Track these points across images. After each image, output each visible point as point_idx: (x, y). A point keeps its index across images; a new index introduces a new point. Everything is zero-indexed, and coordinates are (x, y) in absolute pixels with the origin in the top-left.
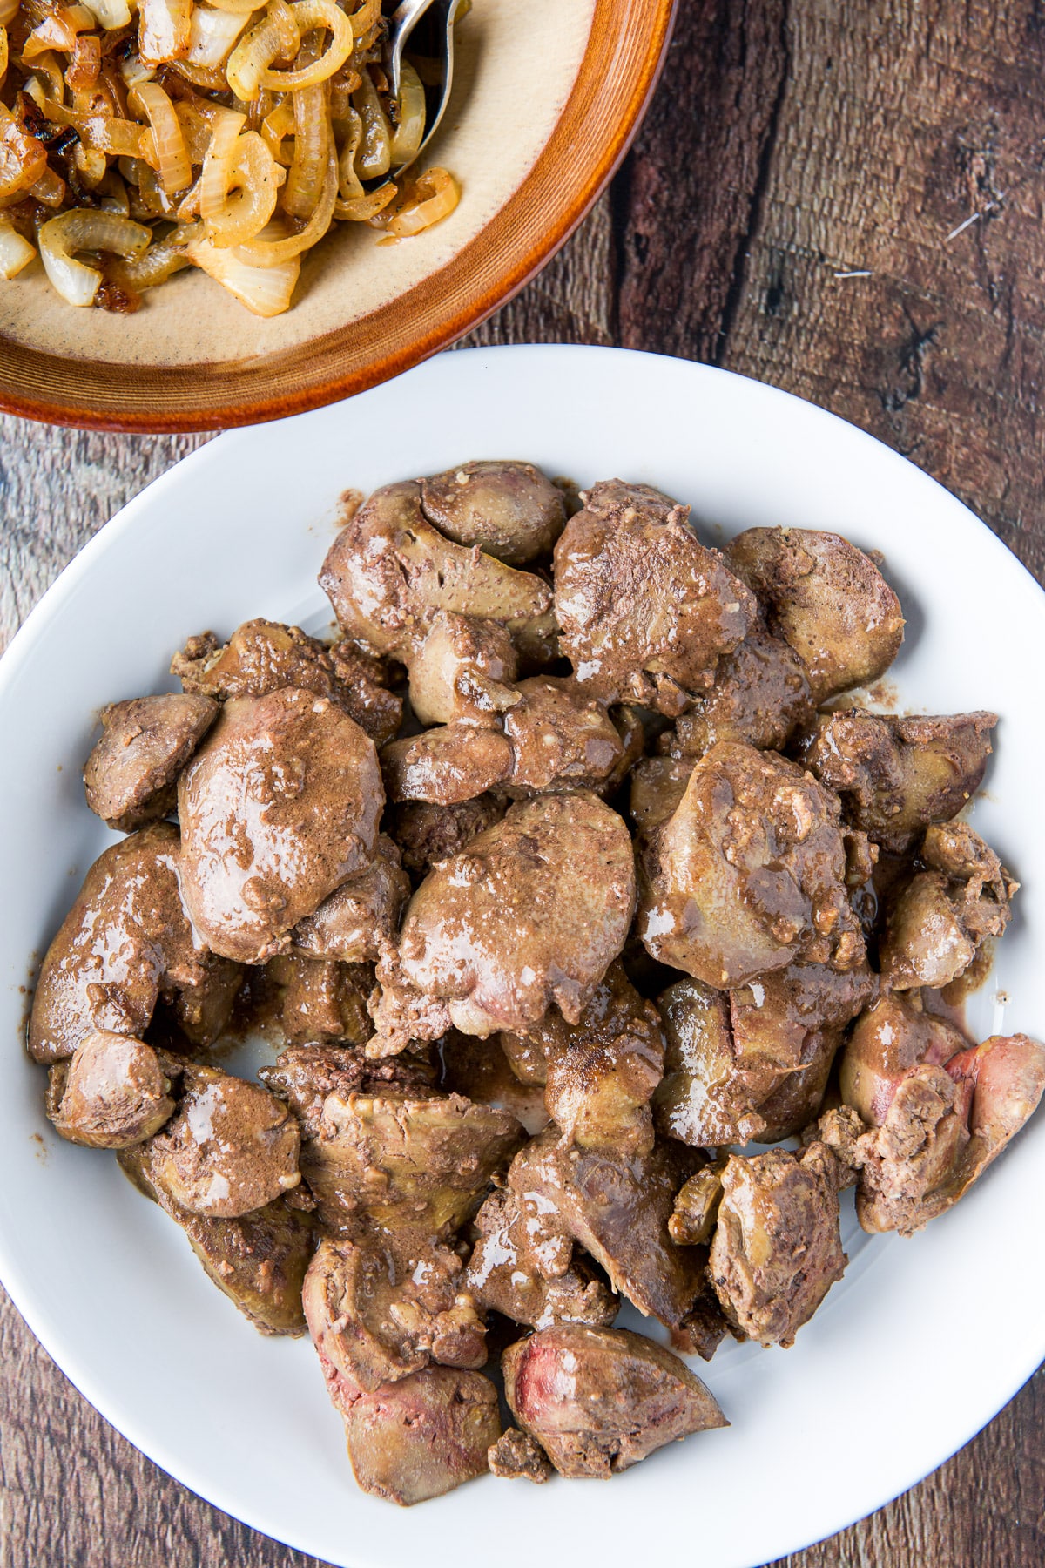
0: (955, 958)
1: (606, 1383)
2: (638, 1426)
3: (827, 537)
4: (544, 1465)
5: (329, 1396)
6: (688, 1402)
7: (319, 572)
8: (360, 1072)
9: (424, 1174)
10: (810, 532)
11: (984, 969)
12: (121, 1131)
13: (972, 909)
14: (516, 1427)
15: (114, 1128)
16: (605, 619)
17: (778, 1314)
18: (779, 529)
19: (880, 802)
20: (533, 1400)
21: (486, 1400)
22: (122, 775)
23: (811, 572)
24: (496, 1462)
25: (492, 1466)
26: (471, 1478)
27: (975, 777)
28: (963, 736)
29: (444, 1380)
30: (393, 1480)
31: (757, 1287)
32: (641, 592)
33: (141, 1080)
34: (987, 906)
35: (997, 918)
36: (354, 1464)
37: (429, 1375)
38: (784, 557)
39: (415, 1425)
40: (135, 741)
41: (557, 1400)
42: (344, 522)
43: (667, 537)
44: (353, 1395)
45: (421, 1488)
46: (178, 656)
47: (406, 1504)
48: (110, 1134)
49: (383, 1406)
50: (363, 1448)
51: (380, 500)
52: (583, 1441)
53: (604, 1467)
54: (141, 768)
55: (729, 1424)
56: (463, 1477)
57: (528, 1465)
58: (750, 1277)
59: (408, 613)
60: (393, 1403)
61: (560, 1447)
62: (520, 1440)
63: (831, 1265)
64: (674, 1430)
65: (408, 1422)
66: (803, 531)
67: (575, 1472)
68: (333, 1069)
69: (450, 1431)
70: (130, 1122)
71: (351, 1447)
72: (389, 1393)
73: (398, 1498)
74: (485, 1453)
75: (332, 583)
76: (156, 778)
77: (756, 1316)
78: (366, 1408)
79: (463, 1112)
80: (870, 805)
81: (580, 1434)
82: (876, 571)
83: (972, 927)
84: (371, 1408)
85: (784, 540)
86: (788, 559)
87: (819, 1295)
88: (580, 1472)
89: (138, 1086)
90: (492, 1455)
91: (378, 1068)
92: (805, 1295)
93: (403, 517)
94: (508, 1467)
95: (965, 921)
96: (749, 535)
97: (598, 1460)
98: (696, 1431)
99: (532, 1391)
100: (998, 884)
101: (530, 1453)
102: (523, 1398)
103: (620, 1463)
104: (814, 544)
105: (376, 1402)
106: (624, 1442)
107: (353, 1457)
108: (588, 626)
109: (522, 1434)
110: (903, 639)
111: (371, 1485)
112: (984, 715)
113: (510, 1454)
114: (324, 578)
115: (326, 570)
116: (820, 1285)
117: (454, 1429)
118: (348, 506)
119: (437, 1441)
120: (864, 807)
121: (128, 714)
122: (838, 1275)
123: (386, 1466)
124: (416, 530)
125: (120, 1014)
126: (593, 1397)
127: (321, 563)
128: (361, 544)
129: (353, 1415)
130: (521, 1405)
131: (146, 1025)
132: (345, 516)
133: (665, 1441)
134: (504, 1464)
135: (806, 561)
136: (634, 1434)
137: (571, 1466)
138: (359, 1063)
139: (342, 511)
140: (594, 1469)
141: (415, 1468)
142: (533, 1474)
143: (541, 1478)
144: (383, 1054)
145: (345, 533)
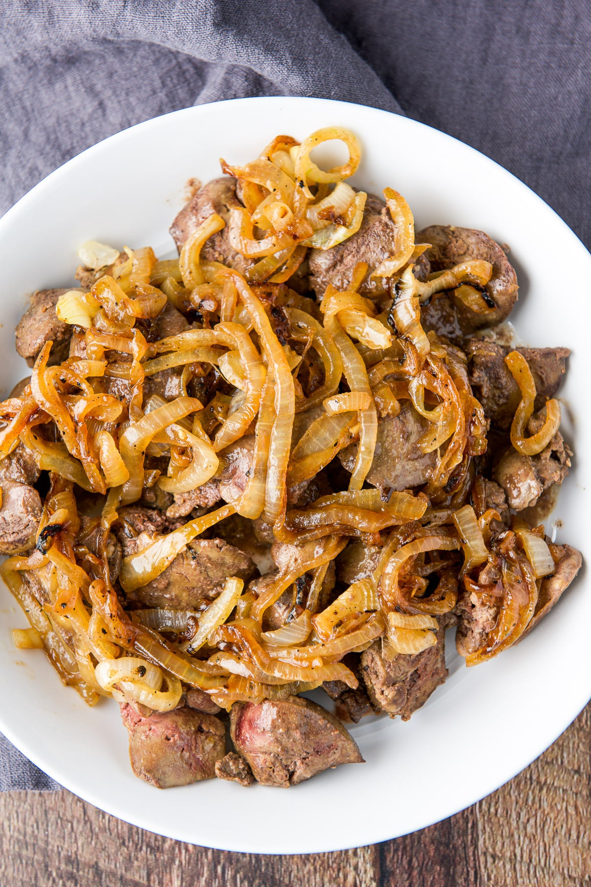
0: (530, 492)
1: (289, 723)
2: (308, 753)
3: (477, 233)
4: (250, 776)
5: (121, 720)
6: (340, 743)
7: (171, 225)
8: (162, 524)
9: (194, 588)
10: (467, 230)
11: (550, 506)
12: (14, 541)
13: (544, 465)
14: (235, 752)
15: (11, 539)
16: (338, 268)
17: (399, 692)
18: (449, 227)
19: (494, 395)
20: (246, 733)
21: (218, 733)
22: (38, 329)
23: (465, 253)
24: (220, 769)
25: (217, 772)
26: (203, 780)
27: (553, 387)
28: (548, 360)
29: (193, 717)
30: (155, 771)
31: (387, 673)
32: (361, 253)
33: (29, 509)
34: (552, 465)
35: (559, 472)
36: (132, 759)
37: (184, 712)
38: (450, 243)
39: (172, 741)
40: (48, 311)
41: (259, 731)
42: (188, 199)
43: (380, 222)
44: (136, 720)
45: (171, 780)
46: (80, 268)
47: (161, 787)
48: (8, 543)
49: (153, 727)
50: (138, 751)
51: (211, 186)
52: (273, 760)
53: (285, 779)
54: (50, 325)
55: (364, 761)
56: (199, 778)
57: (239, 775)
58: (384, 666)
59: (220, 254)
60: (159, 726)
61: (259, 762)
62: (236, 759)
63: (438, 674)
64: (330, 760)
65: (168, 739)
66: (463, 229)
67: (267, 780)
68: (146, 519)
69: (193, 748)
70: (20, 536)
71: (131, 750)
72: (158, 720)
73: (156, 782)
74: (214, 765)
75: (178, 233)
76: (58, 331)
77: (386, 693)
78: (142, 728)
79: (221, 548)
80: (488, 397)
81: (272, 755)
82: (504, 255)
83: (542, 476)
84: (146, 728)
85: (451, 233)
86: (452, 245)
87: (428, 691)
88: (270, 780)
89: (27, 512)
90: (218, 765)
91: (173, 524)
92: (419, 689)
93: (223, 196)
94: (227, 773)
95: (539, 472)
96: (431, 229)
97: (281, 773)
98: (343, 763)
99: (246, 726)
100: (561, 453)
101: (241, 767)
102: (240, 731)
103: (295, 778)
104: (468, 236)
105: (150, 725)
106: (298, 763)
107: (132, 755)
108: (327, 271)
109: (238, 756)
110: (517, 299)
111: (141, 773)
112: (562, 349)
113: (229, 766)
114: (173, 229)
115: (175, 225)
116: (429, 684)
117: (196, 747)
118: (191, 189)
119: (184, 752)
120: (484, 398)
121: (47, 296)
122: (442, 681)
123: (151, 762)
124: (231, 205)
125: (21, 472)
126: (281, 730)
127: (172, 221)
128: (197, 210)
129: (134, 731)
130: (238, 736)
131: (36, 480)
132: (189, 195)
133: (324, 767)
134: (225, 771)
135: (463, 246)
136: (305, 759)
137: (265, 776)
138: (162, 519)
139: (188, 192)
140: (278, 779)
141: (169, 766)
142: (242, 779)
143: (246, 783)
144: (177, 515)
145: (189, 204)
